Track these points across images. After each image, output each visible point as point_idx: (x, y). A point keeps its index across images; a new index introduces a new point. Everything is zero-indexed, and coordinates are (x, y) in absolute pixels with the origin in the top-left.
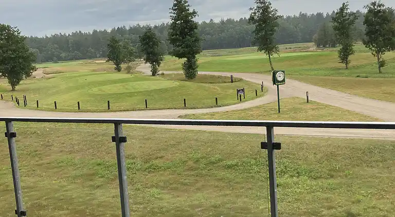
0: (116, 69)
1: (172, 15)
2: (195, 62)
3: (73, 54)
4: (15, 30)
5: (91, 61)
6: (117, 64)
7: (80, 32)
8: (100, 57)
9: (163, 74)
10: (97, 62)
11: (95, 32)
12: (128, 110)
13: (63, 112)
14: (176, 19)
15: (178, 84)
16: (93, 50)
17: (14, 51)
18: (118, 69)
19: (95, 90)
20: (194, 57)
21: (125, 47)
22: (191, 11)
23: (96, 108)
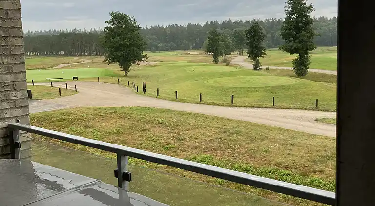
0: (214, 61)
1: (286, 9)
2: (307, 58)
3: (169, 45)
4: (132, 19)
5: (186, 52)
6: (215, 56)
7: (176, 25)
8: (192, 49)
9: (267, 69)
10: (191, 53)
11: (190, 25)
12: (253, 107)
13: (184, 102)
14: (291, 13)
15: (298, 81)
16: (187, 42)
17: (130, 39)
18: (216, 62)
19: (211, 82)
20: (307, 54)
21: (223, 41)
22: (308, 5)
23: (218, 102)
